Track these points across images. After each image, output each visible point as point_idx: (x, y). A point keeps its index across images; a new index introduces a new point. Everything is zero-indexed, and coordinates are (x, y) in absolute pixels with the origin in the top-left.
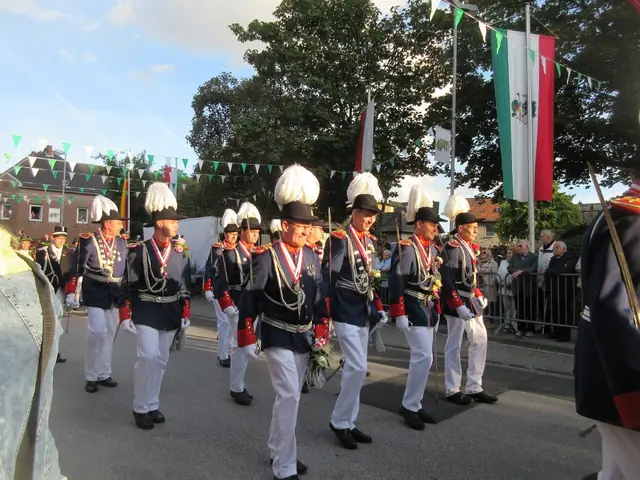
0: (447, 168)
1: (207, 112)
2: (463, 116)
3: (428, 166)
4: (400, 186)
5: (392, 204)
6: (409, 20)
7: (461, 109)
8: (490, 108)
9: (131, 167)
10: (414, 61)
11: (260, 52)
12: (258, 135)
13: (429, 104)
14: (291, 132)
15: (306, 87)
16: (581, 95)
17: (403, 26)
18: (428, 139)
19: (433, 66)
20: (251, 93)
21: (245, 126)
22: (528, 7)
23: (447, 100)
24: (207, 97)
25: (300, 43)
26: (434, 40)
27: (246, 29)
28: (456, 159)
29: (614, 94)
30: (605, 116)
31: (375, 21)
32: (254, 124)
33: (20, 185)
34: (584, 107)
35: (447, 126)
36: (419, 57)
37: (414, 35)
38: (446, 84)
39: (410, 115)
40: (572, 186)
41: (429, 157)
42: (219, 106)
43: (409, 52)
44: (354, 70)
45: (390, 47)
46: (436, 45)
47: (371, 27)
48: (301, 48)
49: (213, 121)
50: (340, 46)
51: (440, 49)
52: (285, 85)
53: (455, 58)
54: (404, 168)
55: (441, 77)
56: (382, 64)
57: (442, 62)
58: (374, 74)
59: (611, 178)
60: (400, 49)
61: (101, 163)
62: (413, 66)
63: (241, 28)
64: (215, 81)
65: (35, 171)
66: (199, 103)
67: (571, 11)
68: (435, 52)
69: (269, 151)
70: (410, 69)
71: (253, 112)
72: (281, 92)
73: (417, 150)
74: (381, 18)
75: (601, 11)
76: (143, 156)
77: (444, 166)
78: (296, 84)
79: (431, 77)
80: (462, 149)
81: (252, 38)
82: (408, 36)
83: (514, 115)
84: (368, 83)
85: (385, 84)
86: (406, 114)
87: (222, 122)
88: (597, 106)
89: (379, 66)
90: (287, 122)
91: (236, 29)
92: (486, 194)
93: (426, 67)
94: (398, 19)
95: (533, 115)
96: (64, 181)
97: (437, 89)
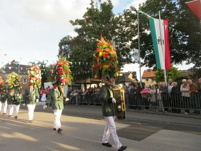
0: (138, 61)
1: (63, 47)
2: (142, 45)
3: (132, 61)
4: (124, 67)
5: (121, 73)
6: (124, 17)
7: (141, 43)
8: (150, 42)
9: (40, 65)
10: (126, 29)
11: (79, 28)
12: (79, 54)
13: (131, 42)
14: (89, 52)
15: (93, 38)
16: (177, 37)
17: (122, 19)
18: (132, 53)
19: (132, 30)
20: (76, 41)
21: (75, 51)
22: (159, 12)
23: (137, 40)
24: (63, 43)
25: (91, 25)
26: (132, 22)
27: (74, 22)
28: (141, 58)
29: (188, 36)
30: (186, 43)
31: (114, 18)
32: (78, 50)
33: (5, 72)
34: (179, 41)
35: (137, 48)
36: (128, 28)
37: (125, 21)
38: (136, 35)
39: (126, 45)
40: (177, 65)
41: (132, 58)
42: (67, 45)
43: (124, 26)
44: (108, 33)
45: (119, 25)
46: (132, 24)
47: (113, 19)
48: (91, 27)
49: (65, 50)
50: (103, 26)
51: (134, 25)
52: (87, 38)
53: (138, 28)
54: (125, 62)
55: (135, 34)
56: (116, 31)
57: (134, 29)
58: (114, 33)
59: (189, 62)
60: (122, 26)
61: (31, 65)
62: (126, 31)
63: (73, 21)
64: (65, 38)
65: (10, 68)
66: (61, 45)
67: (173, 12)
68: (132, 26)
69: (83, 58)
70: (125, 32)
71: (78, 47)
72: (86, 40)
73: (128, 56)
74: (115, 17)
75: (182, 12)
76: (44, 62)
77: (137, 60)
78: (90, 37)
79: (132, 33)
80: (142, 55)
81: (76, 24)
82: (124, 22)
83: (158, 43)
84: (112, 36)
85: (117, 36)
86: (124, 45)
87: (68, 50)
88: (183, 40)
89: (115, 31)
90: (88, 49)
91: (71, 22)
92: (151, 68)
93: (130, 31)
94: (120, 17)
95: (163, 44)
96: (19, 71)
97: (133, 37)
